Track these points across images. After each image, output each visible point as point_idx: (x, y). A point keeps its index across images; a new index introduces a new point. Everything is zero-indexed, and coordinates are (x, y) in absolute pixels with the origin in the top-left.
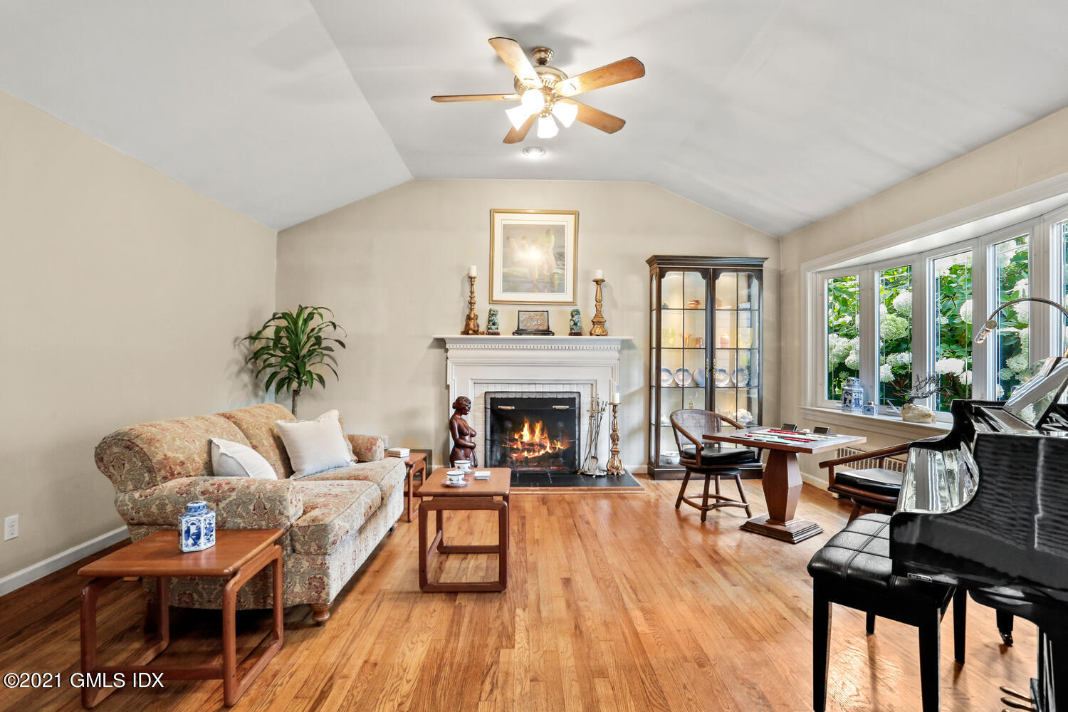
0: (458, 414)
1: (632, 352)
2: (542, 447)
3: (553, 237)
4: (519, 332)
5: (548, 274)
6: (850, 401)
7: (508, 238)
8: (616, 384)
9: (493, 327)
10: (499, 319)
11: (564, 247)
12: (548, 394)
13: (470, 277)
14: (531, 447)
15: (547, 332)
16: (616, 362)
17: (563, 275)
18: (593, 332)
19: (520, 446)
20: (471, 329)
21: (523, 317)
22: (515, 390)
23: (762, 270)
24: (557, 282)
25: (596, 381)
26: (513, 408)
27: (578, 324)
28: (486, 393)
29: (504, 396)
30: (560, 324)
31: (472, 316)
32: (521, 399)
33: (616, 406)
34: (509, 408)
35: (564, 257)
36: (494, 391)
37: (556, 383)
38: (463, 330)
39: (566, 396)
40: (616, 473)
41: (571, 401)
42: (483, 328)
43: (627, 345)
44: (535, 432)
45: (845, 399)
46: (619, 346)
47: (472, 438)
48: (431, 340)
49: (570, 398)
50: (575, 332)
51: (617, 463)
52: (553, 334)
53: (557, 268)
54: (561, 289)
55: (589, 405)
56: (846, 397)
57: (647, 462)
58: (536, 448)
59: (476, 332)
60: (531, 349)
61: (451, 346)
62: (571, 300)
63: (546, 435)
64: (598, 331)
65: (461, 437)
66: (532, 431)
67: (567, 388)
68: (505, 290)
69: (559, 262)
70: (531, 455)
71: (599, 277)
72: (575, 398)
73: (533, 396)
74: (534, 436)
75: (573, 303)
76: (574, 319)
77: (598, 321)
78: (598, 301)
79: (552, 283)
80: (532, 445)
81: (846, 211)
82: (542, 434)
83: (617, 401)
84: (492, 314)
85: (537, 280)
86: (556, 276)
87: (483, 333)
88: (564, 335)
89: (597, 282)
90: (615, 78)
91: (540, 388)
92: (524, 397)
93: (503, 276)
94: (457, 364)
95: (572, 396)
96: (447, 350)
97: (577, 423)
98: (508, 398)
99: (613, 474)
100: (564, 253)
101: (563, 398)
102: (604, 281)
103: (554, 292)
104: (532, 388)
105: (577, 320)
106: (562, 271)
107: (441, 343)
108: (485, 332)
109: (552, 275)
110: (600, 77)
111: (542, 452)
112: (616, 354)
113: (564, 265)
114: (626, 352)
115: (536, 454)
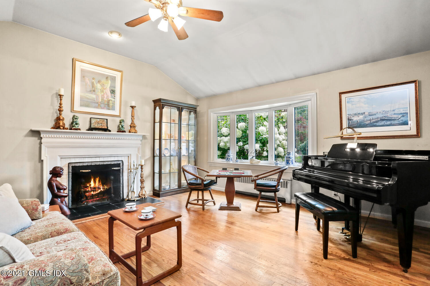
0: (55, 177)
1: (146, 141)
2: (99, 188)
3: (109, 81)
4: (91, 129)
5: (107, 100)
6: (229, 159)
7: (84, 77)
8: (140, 155)
9: (76, 126)
10: (79, 121)
11: (115, 87)
12: (107, 162)
13: (59, 95)
14: (94, 189)
15: (106, 130)
16: (140, 146)
17: (114, 101)
18: (131, 131)
19: (90, 189)
20: (61, 126)
21: (93, 121)
22: (87, 161)
23: (196, 110)
24: (111, 105)
25: (131, 154)
26: (90, 171)
27: (124, 127)
28: (69, 163)
29: (81, 165)
30: (113, 126)
31: (61, 118)
32: (91, 165)
33: (143, 166)
34: (87, 171)
35: (115, 93)
36: (74, 162)
37: (111, 156)
38: (52, 126)
39: (116, 163)
40: (144, 197)
41: (118, 165)
42: (67, 126)
43: (144, 137)
44: (96, 182)
45: (228, 158)
46: (142, 138)
47: (65, 191)
48: (28, 131)
49: (118, 164)
50: (120, 130)
51: (144, 193)
52: (110, 131)
53: (111, 98)
54: (113, 109)
55: (127, 167)
56: (228, 157)
57: (152, 190)
58: (97, 189)
59: (64, 128)
60: (97, 139)
61: (45, 136)
62: (118, 114)
63: (101, 183)
64: (133, 131)
65: (58, 191)
66: (95, 182)
67: (116, 159)
68: (81, 105)
69: (112, 95)
70: (95, 193)
71: (133, 105)
72: (120, 164)
73: (98, 164)
74: (96, 184)
75: (119, 116)
76: (122, 124)
77: (133, 126)
78: (132, 116)
79: (108, 105)
80: (95, 188)
81: (230, 93)
82: (99, 183)
83: (143, 164)
84: (74, 118)
85: (100, 102)
86: (111, 102)
87: (67, 129)
88: (115, 132)
89: (132, 107)
90: (208, 17)
91: (102, 159)
92: (93, 164)
93: (80, 98)
94: (48, 147)
95: (119, 162)
96: (41, 138)
97: (121, 175)
98: (83, 166)
99: (142, 198)
100: (115, 90)
101: (114, 164)
102: (135, 107)
103: (109, 109)
104: (98, 160)
105: (123, 125)
106: (114, 99)
107: (36, 133)
108: (69, 128)
109: (108, 101)
110: (203, 13)
111: (99, 191)
112: (140, 142)
113: (115, 96)
114: (143, 141)
115: (97, 192)
